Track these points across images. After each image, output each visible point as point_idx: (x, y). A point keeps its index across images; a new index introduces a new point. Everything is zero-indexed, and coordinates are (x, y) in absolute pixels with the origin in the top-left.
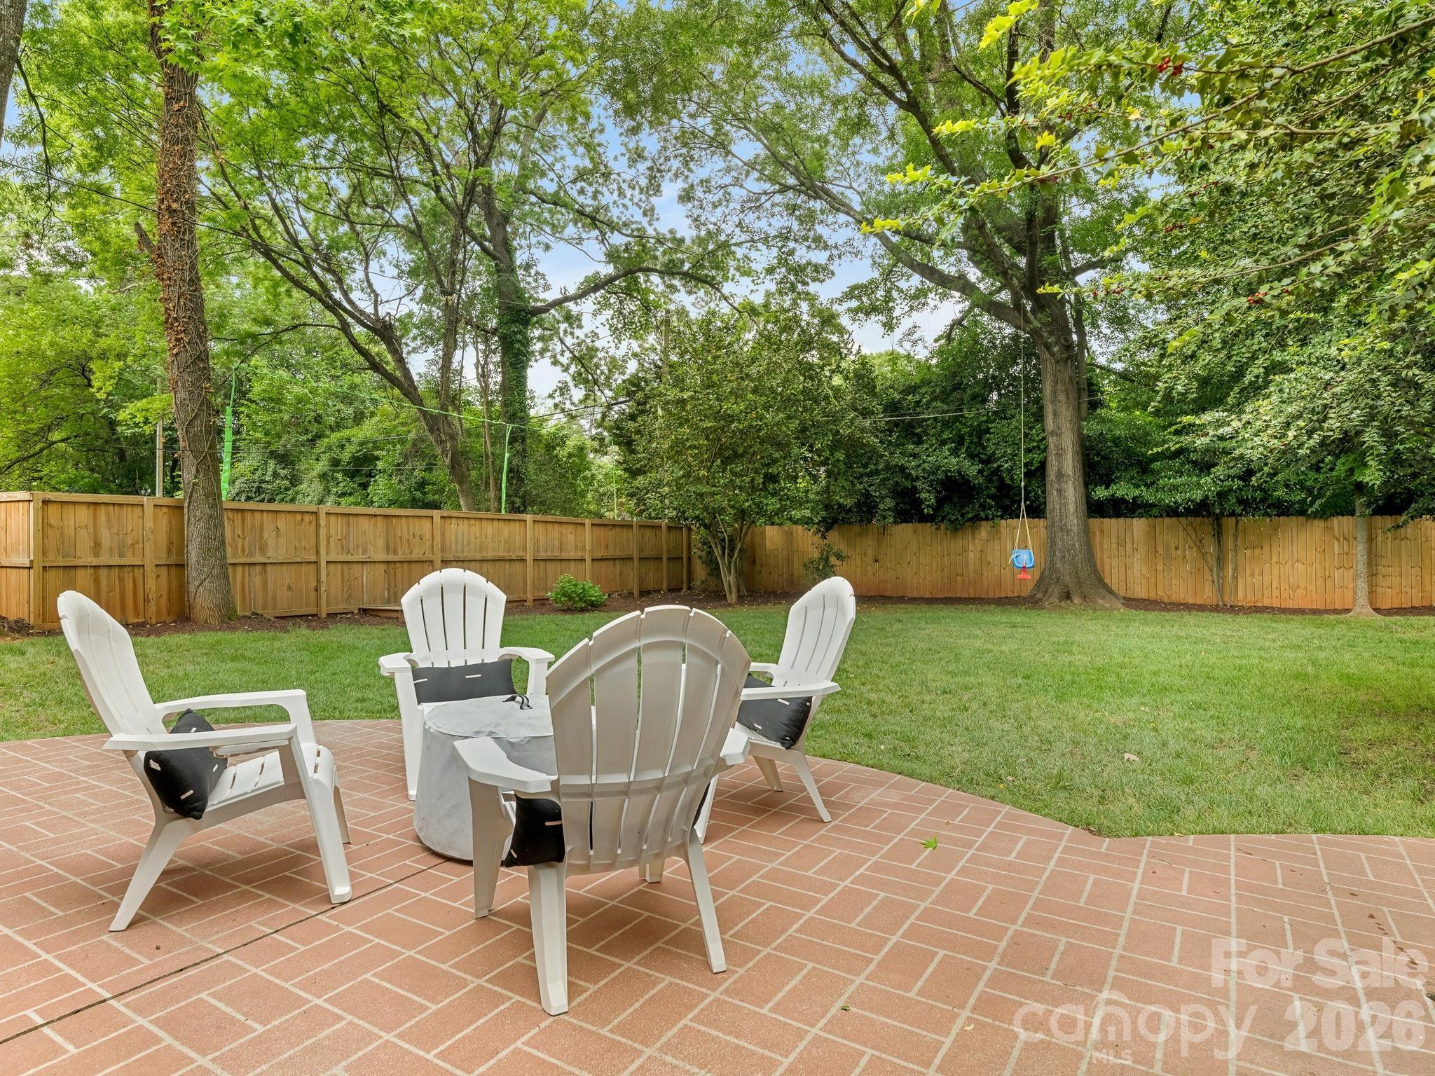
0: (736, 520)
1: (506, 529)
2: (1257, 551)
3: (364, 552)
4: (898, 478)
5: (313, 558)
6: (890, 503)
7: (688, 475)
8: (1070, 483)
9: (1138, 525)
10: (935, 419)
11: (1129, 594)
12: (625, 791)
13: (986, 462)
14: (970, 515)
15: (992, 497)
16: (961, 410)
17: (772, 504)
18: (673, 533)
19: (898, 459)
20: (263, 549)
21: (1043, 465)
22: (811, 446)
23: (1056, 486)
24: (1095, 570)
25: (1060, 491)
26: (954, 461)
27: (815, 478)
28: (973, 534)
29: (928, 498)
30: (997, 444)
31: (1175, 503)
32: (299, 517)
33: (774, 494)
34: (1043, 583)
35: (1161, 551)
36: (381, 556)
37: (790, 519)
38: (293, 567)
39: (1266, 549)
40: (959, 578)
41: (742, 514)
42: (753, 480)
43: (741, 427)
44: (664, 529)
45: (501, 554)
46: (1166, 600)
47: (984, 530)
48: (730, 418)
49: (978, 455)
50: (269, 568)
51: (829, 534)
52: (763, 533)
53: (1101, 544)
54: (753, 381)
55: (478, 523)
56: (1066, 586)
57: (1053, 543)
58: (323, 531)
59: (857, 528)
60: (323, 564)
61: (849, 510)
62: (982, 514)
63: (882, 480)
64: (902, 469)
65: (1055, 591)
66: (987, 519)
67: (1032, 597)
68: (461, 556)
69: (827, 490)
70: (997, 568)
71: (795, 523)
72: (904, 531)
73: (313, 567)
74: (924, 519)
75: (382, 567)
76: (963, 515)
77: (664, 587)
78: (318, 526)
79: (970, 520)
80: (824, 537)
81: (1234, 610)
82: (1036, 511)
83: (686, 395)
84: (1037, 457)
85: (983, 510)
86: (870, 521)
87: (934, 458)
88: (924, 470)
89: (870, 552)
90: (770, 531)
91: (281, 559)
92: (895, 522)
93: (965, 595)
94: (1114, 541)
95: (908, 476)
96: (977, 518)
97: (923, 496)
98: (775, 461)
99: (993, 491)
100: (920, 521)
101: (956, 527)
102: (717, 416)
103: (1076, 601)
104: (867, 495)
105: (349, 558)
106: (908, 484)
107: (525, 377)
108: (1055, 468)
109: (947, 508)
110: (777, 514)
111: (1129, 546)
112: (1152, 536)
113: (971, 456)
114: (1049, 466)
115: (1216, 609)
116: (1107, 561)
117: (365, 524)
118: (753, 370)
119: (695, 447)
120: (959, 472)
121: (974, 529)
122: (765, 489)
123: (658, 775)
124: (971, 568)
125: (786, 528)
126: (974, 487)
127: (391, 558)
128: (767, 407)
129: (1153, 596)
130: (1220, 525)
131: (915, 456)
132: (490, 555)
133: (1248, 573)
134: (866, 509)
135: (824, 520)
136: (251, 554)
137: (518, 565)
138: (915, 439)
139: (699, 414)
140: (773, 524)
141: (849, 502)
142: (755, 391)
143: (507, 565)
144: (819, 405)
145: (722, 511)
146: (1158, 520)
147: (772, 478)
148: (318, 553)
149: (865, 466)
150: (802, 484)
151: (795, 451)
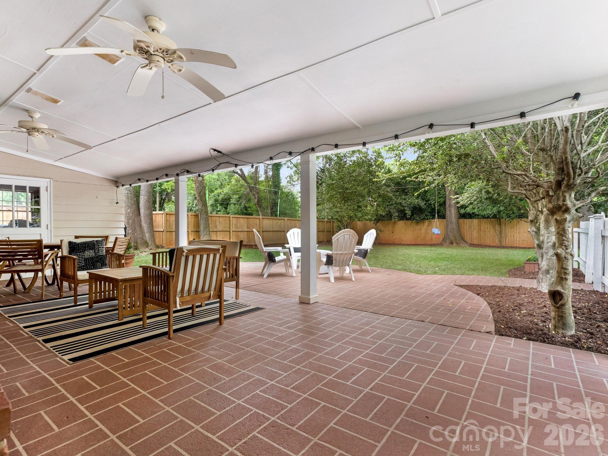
0: (348, 219)
1: (279, 222)
2: (512, 229)
3: (241, 228)
4: (399, 206)
5: (229, 230)
6: (397, 214)
7: (334, 206)
8: (453, 208)
9: (475, 221)
10: (411, 188)
11: (472, 243)
12: (342, 254)
13: (427, 201)
14: (422, 218)
15: (429, 212)
16: (420, 185)
17: (359, 215)
18: (328, 223)
19: (399, 201)
20: (216, 227)
21: (444, 203)
22: (372, 197)
23: (448, 209)
24: (461, 235)
25: (450, 210)
26: (417, 201)
27: (372, 206)
28: (423, 224)
29: (409, 212)
30: (431, 195)
31: (485, 214)
32: (225, 218)
33: (360, 212)
34: (444, 239)
35: (482, 229)
36: (246, 230)
37: (365, 219)
38: (223, 232)
39: (515, 228)
40: (419, 238)
41: (350, 217)
42: (354, 207)
43: (350, 191)
44: (325, 222)
45: (278, 229)
46: (484, 245)
47: (426, 223)
48: (347, 189)
49: (425, 199)
50: (218, 232)
51: (378, 224)
52: (356, 223)
53: (464, 228)
54: (354, 177)
55: (271, 220)
56: (451, 240)
57: (448, 226)
58: (231, 222)
59: (386, 222)
60: (231, 231)
61: (384, 217)
62: (426, 218)
63: (394, 207)
64: (401, 203)
65: (448, 241)
66: (427, 219)
67: (441, 244)
68: (267, 230)
69: (377, 210)
70: (431, 235)
71: (367, 220)
72: (401, 223)
73: (228, 232)
74: (408, 219)
75: (246, 233)
76: (420, 218)
77: (325, 240)
78: (230, 221)
79: (422, 219)
80: (376, 225)
81: (504, 247)
82: (442, 216)
83: (334, 182)
84: (442, 200)
85: (426, 216)
86: (391, 220)
87: (410, 200)
88: (407, 204)
89: (391, 230)
90: (359, 223)
91: (221, 230)
92: (398, 220)
93: (421, 243)
94: (468, 226)
95: (402, 206)
96: (424, 219)
97: (407, 212)
98: (361, 202)
99: (429, 210)
100: (406, 220)
101: (418, 222)
102: (343, 188)
103: (454, 245)
104: (389, 212)
105: (238, 230)
106: (402, 208)
107: (279, 173)
108: (448, 203)
109: (415, 216)
110: (361, 217)
111: (472, 228)
112: (479, 225)
113: (423, 199)
114: (446, 203)
115: (498, 247)
116: (465, 233)
117: (242, 220)
118: (354, 174)
119: (336, 197)
120: (418, 205)
121: (424, 223)
122: (357, 210)
123: (346, 252)
124: (423, 235)
125: (364, 222)
126: (423, 209)
127: (248, 230)
128: (358, 185)
129: (480, 243)
130: (500, 222)
131: (405, 199)
132: (275, 229)
133: (509, 236)
134: (389, 216)
135: (375, 220)
136: (213, 229)
137: (283, 233)
138: (405, 194)
139: (338, 188)
140: (360, 221)
141: (383, 214)
142: (354, 180)
143: (280, 233)
144: (374, 184)
145: (344, 217)
146: (482, 220)
147: (359, 207)
148: (230, 228)
149: (389, 202)
150: (369, 208)
151: (367, 198)
